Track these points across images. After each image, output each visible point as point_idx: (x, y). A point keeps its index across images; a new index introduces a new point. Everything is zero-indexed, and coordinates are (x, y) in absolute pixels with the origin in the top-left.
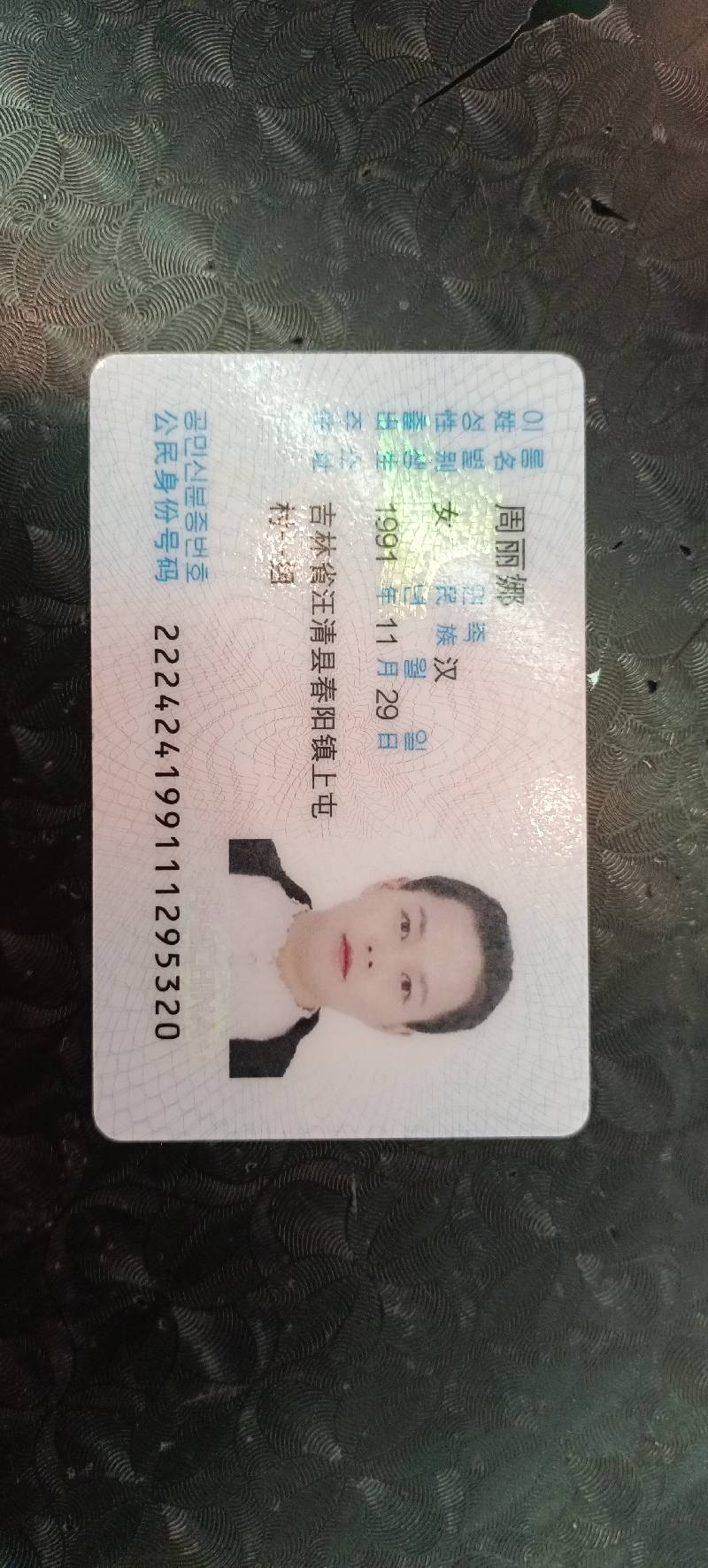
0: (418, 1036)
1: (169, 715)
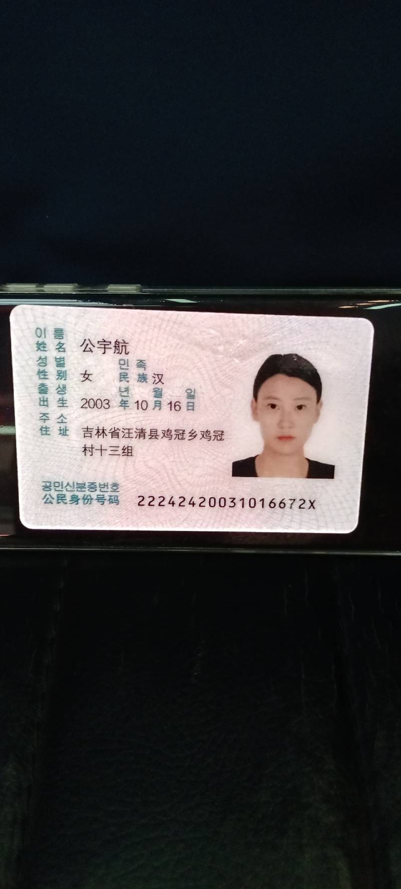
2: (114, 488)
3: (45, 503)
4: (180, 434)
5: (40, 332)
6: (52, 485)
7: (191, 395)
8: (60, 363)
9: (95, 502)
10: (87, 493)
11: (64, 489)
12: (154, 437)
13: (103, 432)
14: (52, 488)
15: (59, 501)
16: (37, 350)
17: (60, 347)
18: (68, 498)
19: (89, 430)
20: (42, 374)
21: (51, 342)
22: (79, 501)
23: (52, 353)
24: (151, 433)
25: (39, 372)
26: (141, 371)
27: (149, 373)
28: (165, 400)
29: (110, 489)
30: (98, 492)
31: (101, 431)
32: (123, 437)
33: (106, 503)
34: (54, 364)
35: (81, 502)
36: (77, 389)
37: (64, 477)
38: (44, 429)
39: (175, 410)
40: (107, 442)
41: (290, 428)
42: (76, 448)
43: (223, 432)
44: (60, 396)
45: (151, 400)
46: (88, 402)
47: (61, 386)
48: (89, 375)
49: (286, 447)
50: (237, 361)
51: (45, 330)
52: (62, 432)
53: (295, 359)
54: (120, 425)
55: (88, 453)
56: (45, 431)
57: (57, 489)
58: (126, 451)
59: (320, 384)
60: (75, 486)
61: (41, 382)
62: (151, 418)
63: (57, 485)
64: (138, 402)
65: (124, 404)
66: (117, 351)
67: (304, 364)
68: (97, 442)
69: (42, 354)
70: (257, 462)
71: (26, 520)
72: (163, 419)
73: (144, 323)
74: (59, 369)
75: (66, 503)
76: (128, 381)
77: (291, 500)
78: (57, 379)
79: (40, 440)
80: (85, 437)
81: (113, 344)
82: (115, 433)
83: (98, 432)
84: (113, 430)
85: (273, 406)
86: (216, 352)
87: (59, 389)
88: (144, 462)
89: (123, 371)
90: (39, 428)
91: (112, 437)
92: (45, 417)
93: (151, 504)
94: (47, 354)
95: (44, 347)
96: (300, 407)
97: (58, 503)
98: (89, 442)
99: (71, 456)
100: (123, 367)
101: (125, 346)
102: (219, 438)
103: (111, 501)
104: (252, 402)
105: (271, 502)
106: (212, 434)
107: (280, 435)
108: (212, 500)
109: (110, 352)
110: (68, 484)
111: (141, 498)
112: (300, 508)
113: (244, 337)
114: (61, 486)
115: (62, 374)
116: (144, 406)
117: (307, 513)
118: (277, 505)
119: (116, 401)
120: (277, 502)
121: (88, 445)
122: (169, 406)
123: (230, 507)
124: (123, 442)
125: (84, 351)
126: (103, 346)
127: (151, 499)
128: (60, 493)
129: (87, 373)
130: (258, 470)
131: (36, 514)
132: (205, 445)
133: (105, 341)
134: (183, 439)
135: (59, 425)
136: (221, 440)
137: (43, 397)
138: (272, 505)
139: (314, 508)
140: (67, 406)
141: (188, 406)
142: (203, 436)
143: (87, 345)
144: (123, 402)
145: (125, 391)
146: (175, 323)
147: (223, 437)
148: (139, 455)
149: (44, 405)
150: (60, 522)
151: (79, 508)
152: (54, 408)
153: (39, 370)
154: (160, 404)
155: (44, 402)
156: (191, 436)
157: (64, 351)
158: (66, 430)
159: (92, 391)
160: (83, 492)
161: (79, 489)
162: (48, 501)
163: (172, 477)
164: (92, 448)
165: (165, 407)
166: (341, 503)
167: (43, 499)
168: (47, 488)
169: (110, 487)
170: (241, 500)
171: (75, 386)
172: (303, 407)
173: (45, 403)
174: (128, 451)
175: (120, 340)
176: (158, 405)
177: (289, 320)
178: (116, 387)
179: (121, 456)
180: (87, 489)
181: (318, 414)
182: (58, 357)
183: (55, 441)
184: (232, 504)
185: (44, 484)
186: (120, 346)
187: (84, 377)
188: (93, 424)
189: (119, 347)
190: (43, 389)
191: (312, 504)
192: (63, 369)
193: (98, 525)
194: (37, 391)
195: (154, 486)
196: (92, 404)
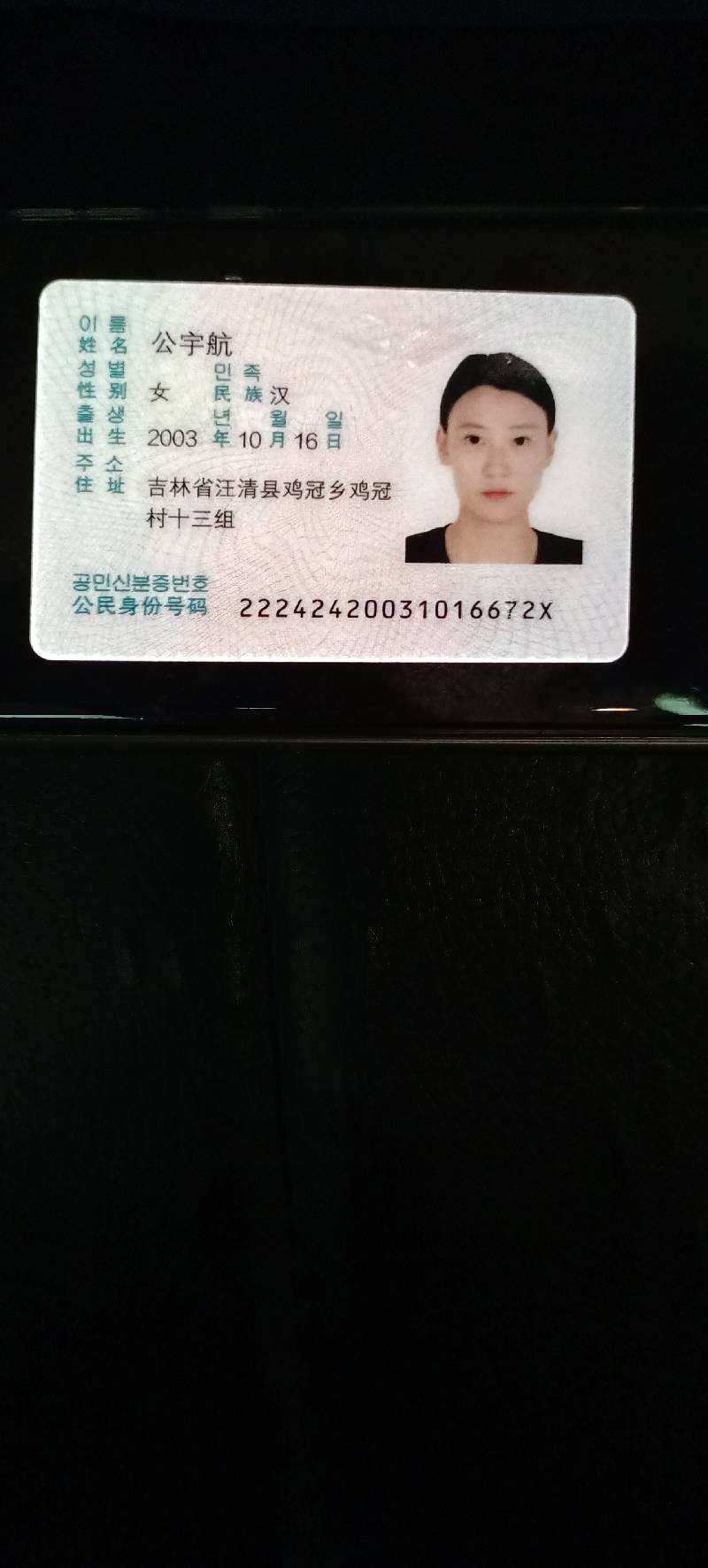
2: (198, 584)
3: (77, 612)
4: (316, 490)
5: (88, 322)
6: (91, 580)
7: (335, 423)
8: (117, 370)
9: (164, 610)
10: (152, 594)
11: (112, 588)
12: (271, 494)
13: (184, 486)
14: (91, 585)
15: (102, 609)
16: (80, 351)
17: (119, 346)
18: (118, 604)
19: (159, 483)
20: (86, 389)
21: (104, 337)
22: (137, 609)
23: (104, 355)
24: (265, 488)
25: (81, 387)
26: (252, 382)
27: (265, 385)
28: (291, 431)
29: (192, 588)
30: (170, 593)
31: (180, 485)
32: (217, 495)
33: (185, 611)
34: (107, 372)
35: (139, 610)
36: (143, 414)
37: (111, 567)
38: (83, 482)
39: (308, 447)
40: (189, 503)
41: (504, 476)
42: (135, 514)
43: (389, 484)
44: (113, 426)
45: (267, 430)
46: (160, 435)
47: (116, 410)
48: (163, 390)
49: (497, 510)
50: (412, 364)
51: (95, 319)
52: (113, 486)
53: (509, 362)
54: (213, 475)
55: (157, 524)
56: (84, 484)
57: (100, 587)
58: (222, 519)
59: (553, 402)
60: (131, 583)
61: (83, 402)
62: (267, 462)
63: (99, 579)
64: (244, 434)
65: (220, 438)
66: (213, 351)
67: (525, 368)
68: (173, 502)
69: (88, 357)
70: (448, 536)
71: (41, 644)
72: (288, 464)
73: (258, 306)
74: (114, 380)
75: (114, 613)
76: (229, 400)
77: (509, 602)
78: (111, 398)
79: (75, 500)
80: (152, 494)
81: (206, 339)
82: (203, 489)
83: (175, 486)
84: (201, 483)
85: (474, 440)
86: (377, 351)
87: (113, 415)
88: (253, 538)
89: (221, 383)
90: (76, 480)
91: (198, 495)
92: (85, 461)
93: (263, 613)
94: (96, 357)
95: (91, 346)
96: (520, 441)
97: (100, 612)
98: (158, 504)
99: (127, 529)
100: (221, 376)
101: (227, 343)
102: (382, 495)
103: (193, 609)
104: (439, 432)
105: (474, 608)
106: (371, 488)
107: (487, 488)
108: (371, 605)
109: (201, 352)
110: (119, 578)
111: (246, 603)
112: (525, 617)
113: (423, 326)
114: (105, 582)
115: (119, 390)
116: (255, 442)
117: (538, 626)
118: (485, 613)
119: (207, 435)
120: (485, 606)
121: (157, 510)
122: (298, 440)
123: (402, 617)
124: (216, 504)
125: (158, 351)
126: (190, 343)
127: (264, 604)
128: (104, 594)
129: (162, 386)
130: (451, 550)
131: (60, 633)
132: (357, 508)
133: (192, 335)
134: (320, 497)
135: (108, 475)
136: (385, 498)
137: (85, 428)
138: (476, 613)
139: (549, 617)
140: (124, 443)
141: (330, 440)
142: (355, 492)
143: (164, 341)
144: (220, 435)
145: (225, 415)
146: (309, 304)
147: (390, 493)
148: (244, 525)
149: (85, 441)
150: (101, 647)
151: (136, 620)
152: (102, 446)
153: (81, 383)
154: (282, 437)
155: (86, 437)
156: (334, 492)
157: (125, 352)
158: (121, 483)
159: (167, 417)
160: (145, 593)
161: (138, 588)
162: (82, 610)
163: (301, 564)
164: (163, 514)
165: (292, 443)
166: (597, 607)
167: (74, 605)
168: (81, 585)
169: (191, 582)
170: (421, 604)
171: (140, 409)
172: (525, 441)
173: (88, 438)
174: (225, 520)
175: (218, 333)
176: (279, 438)
177: (497, 299)
178: (209, 410)
179: (213, 528)
180: (152, 586)
181: (550, 451)
182: (114, 362)
183: (100, 502)
184: (406, 613)
185: (76, 579)
186: (218, 343)
187: (155, 393)
188: (167, 473)
189: (216, 344)
190: (85, 415)
191: (546, 609)
192: (121, 381)
193: (169, 652)
194: (76, 417)
195: (268, 582)
196: (166, 438)
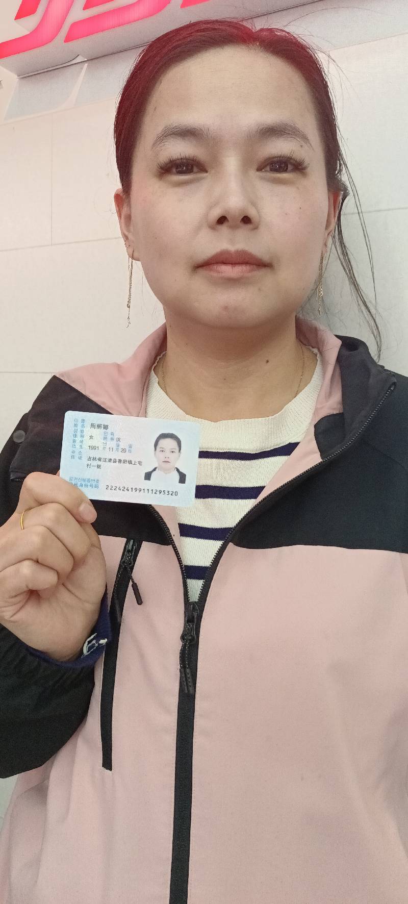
0: (181, 451)
1: (122, 489)
